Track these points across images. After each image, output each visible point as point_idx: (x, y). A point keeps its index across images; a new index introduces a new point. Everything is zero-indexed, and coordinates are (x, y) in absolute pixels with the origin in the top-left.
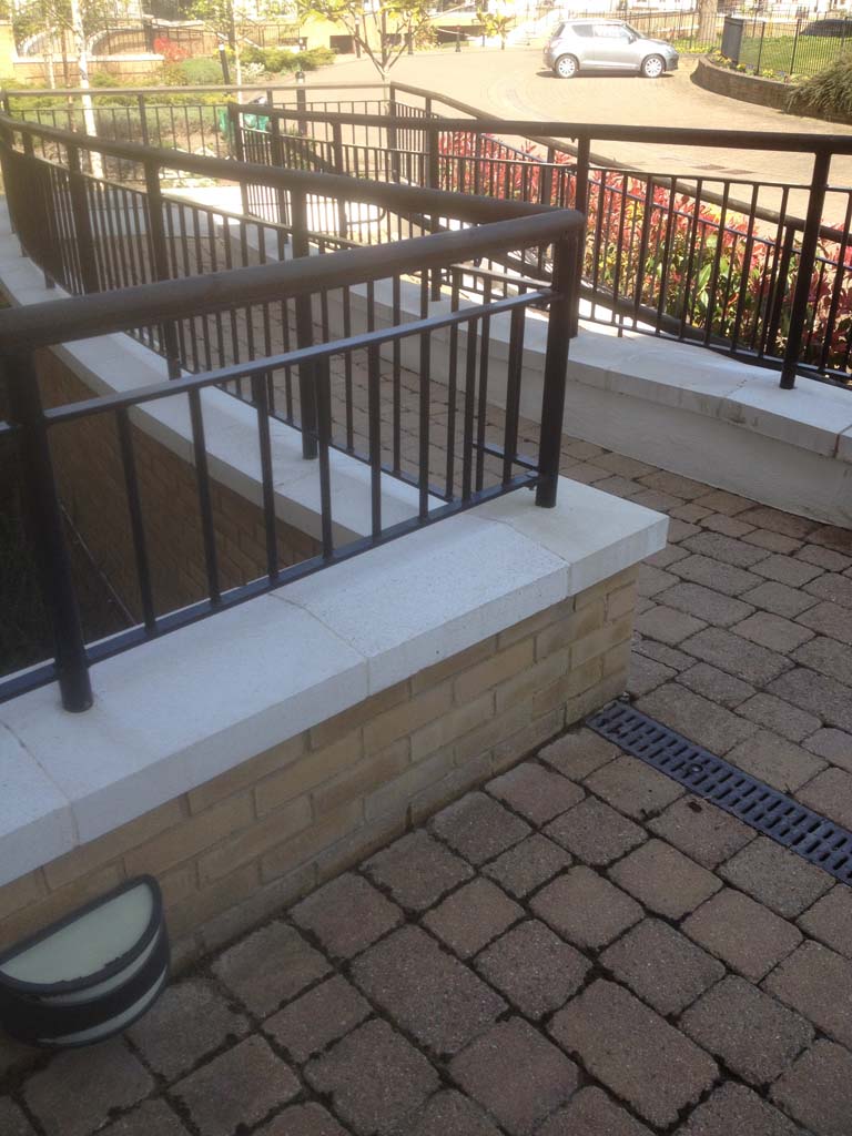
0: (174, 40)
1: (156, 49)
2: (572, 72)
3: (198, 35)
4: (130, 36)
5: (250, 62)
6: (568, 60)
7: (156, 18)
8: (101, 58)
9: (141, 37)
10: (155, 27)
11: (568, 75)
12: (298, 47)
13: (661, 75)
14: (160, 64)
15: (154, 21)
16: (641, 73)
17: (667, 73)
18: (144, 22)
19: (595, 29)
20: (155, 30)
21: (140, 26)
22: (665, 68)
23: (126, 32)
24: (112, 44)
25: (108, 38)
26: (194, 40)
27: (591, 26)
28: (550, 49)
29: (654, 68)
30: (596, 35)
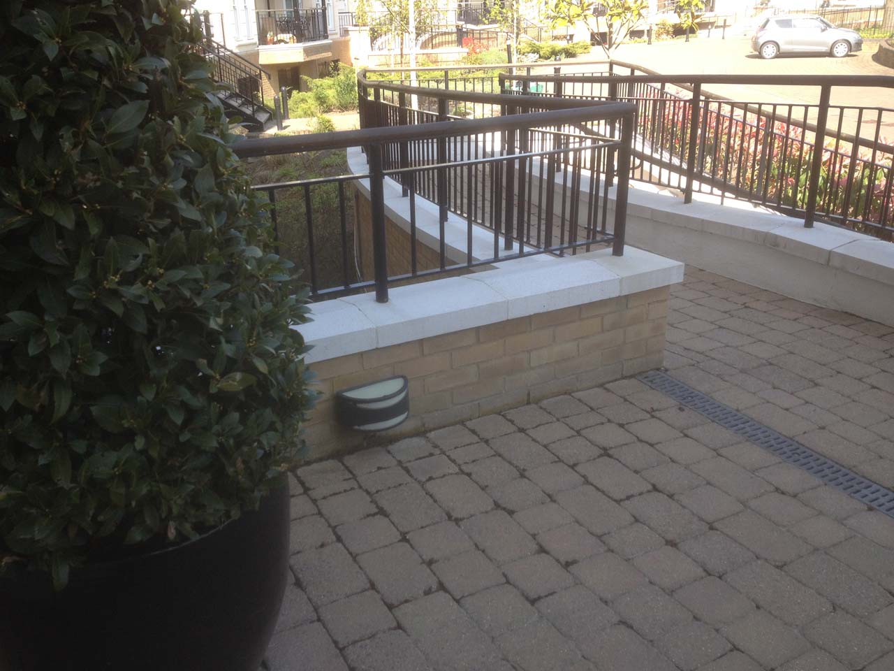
0: (477, 39)
1: (464, 45)
2: (774, 55)
3: (494, 35)
4: (447, 36)
5: (528, 53)
6: (770, 46)
7: (466, 23)
8: (425, 51)
9: (454, 37)
10: (464, 30)
11: (771, 56)
12: (566, 41)
13: (847, 55)
14: (465, 55)
15: (464, 26)
16: (830, 54)
17: (852, 53)
18: (457, 26)
19: (793, 22)
20: (464, 32)
21: (455, 30)
22: (850, 50)
23: (445, 33)
24: (434, 42)
25: (432, 38)
26: (491, 38)
27: (791, 20)
28: (757, 38)
29: (841, 50)
30: (795, 26)
